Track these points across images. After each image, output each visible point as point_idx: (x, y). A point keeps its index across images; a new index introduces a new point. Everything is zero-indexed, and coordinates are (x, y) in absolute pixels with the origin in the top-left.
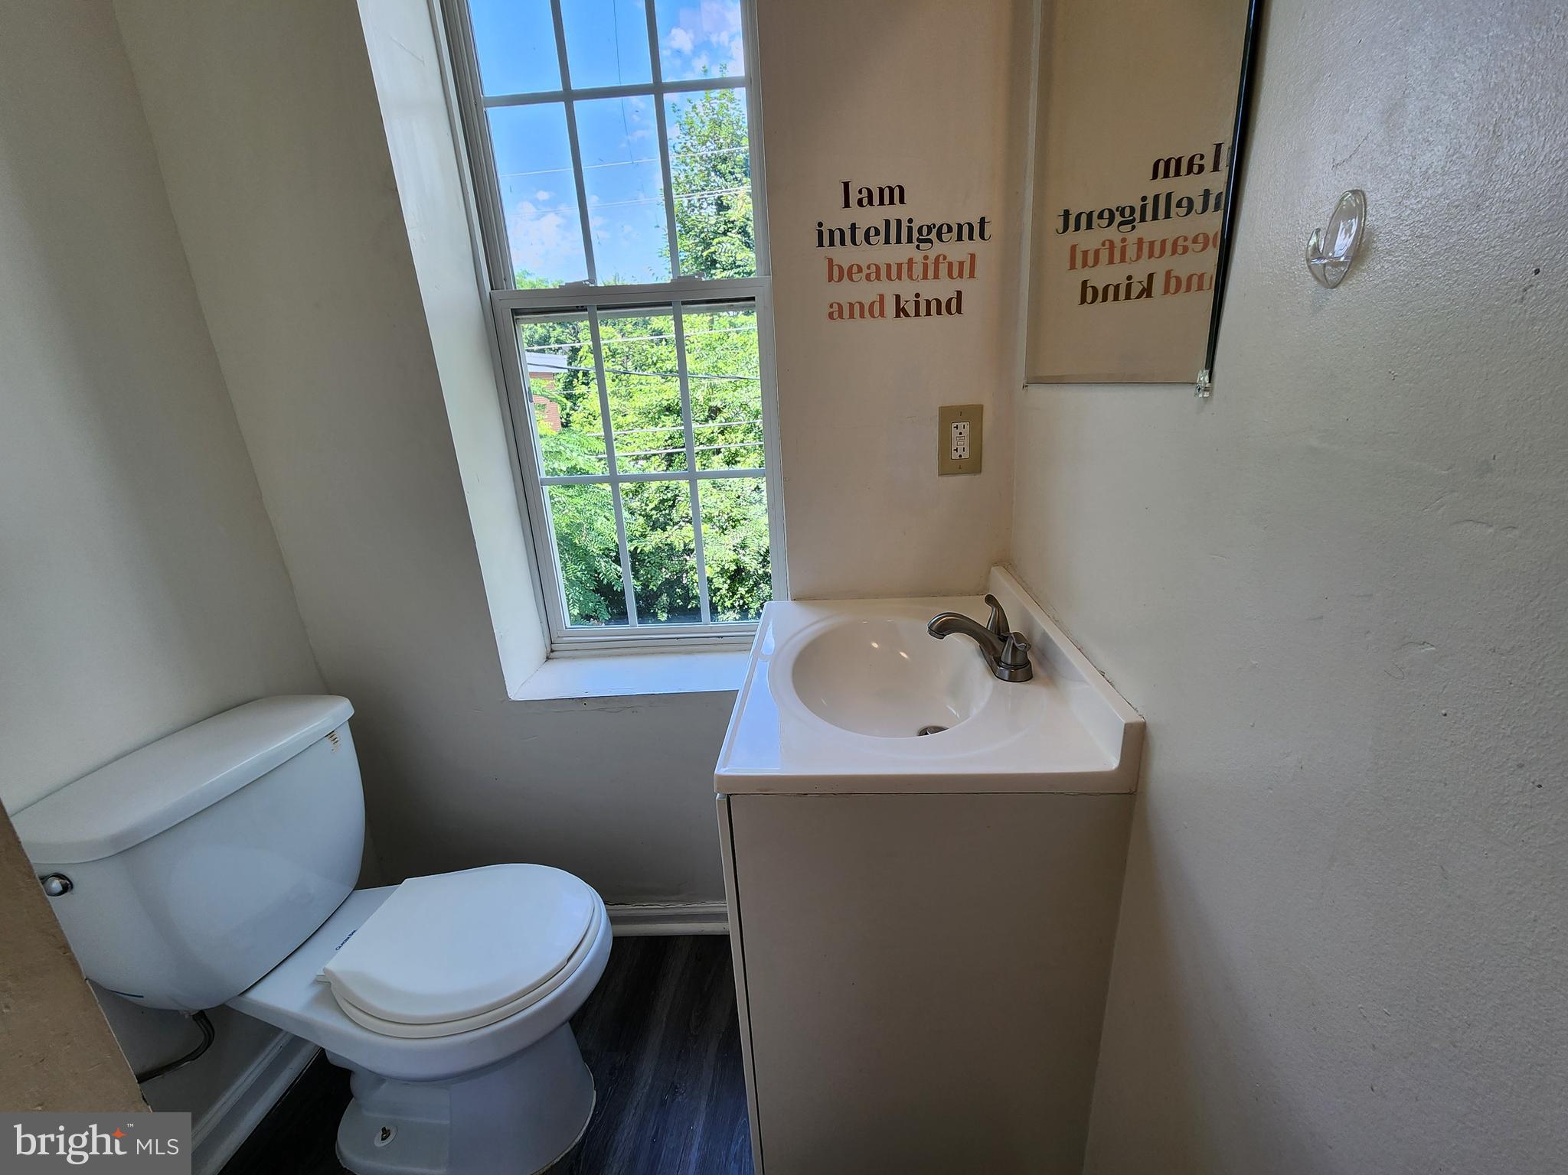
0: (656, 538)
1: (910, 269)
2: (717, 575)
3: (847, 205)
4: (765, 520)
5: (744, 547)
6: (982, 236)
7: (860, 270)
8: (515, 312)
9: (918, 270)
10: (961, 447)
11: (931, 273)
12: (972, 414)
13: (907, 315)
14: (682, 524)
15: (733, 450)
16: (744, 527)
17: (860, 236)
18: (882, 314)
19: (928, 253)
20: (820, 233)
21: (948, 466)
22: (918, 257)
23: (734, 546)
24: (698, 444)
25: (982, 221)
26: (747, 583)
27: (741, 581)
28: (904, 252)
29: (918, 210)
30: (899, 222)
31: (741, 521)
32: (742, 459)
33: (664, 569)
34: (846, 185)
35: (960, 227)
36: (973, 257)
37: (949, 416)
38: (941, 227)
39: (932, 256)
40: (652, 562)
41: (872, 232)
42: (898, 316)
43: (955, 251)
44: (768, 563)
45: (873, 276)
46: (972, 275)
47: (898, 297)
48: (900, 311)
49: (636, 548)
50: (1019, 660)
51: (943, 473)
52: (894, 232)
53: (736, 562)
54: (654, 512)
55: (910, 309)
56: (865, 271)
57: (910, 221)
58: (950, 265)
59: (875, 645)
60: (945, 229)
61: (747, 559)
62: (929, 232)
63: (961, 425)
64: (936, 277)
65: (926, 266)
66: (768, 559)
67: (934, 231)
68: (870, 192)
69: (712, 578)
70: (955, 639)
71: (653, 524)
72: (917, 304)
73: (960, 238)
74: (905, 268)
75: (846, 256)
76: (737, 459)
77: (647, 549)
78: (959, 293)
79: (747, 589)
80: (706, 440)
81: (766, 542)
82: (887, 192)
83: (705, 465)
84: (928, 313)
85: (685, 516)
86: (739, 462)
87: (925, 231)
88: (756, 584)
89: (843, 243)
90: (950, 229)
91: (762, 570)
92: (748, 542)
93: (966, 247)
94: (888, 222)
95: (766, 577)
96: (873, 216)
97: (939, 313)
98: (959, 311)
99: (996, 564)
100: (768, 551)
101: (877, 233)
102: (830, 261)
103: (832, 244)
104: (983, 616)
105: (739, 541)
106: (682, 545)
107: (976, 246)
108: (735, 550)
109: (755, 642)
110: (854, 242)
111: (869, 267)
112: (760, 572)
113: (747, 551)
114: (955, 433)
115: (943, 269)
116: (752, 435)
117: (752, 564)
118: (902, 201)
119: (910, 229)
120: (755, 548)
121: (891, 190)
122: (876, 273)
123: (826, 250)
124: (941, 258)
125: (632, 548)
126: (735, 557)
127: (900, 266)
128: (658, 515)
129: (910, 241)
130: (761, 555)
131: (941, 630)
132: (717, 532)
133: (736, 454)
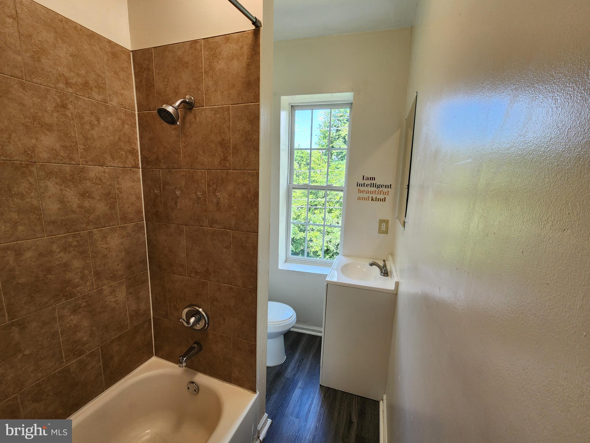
0: (301, 235)
1: (375, 192)
2: (319, 250)
3: (363, 179)
4: (339, 233)
5: (330, 242)
6: (390, 188)
7: (365, 191)
8: (293, 188)
9: (377, 193)
10: (384, 228)
11: (379, 193)
12: (387, 222)
13: (374, 201)
14: (310, 231)
15: (331, 208)
16: (331, 235)
17: (365, 185)
18: (369, 200)
19: (379, 190)
20: (357, 184)
21: (380, 232)
22: (377, 190)
23: (327, 241)
24: (319, 205)
25: (391, 185)
26: (329, 254)
27: (328, 254)
28: (374, 189)
29: (377, 182)
30: (373, 184)
31: (331, 233)
32: (334, 212)
33: (301, 246)
34: (363, 176)
35: (386, 186)
36: (388, 191)
37: (381, 222)
38: (382, 185)
39: (380, 190)
40: (298, 242)
41: (368, 185)
42: (372, 201)
43: (385, 190)
44: (338, 248)
45: (367, 193)
46: (388, 195)
47: (372, 197)
48: (372, 200)
49: (294, 237)
50: (386, 272)
51: (379, 233)
52: (373, 185)
53: (327, 246)
54: (301, 226)
55: (375, 200)
56: (366, 192)
57: (376, 184)
58: (383, 192)
59: (359, 267)
60: (383, 186)
61: (331, 246)
62: (380, 186)
63: (384, 224)
64: (380, 194)
65: (378, 192)
66: (338, 247)
67: (381, 186)
68: (368, 178)
69: (318, 251)
70: (374, 266)
71: (300, 230)
72: (376, 199)
73: (386, 188)
74: (374, 192)
75: (362, 189)
76: (332, 211)
77: (297, 238)
78: (385, 198)
79: (329, 257)
80: (322, 204)
81: (338, 241)
82: (371, 178)
83: (321, 212)
84: (378, 201)
85: (311, 228)
86: (333, 212)
87: (379, 186)
88: (333, 255)
89: (362, 186)
90: (384, 186)
91: (336, 251)
92: (332, 240)
93: (387, 190)
94: (371, 183)
95: (337, 254)
96: (369, 182)
97: (380, 201)
98: (385, 201)
99: (390, 254)
100: (338, 244)
101: (369, 185)
102: (359, 189)
103: (360, 186)
104: (381, 264)
105: (329, 239)
106: (309, 238)
107: (389, 189)
108: (327, 243)
109: (333, 266)
110: (364, 186)
111: (367, 191)
112: (335, 251)
113: (331, 243)
114: (382, 225)
115: (382, 193)
116: (338, 204)
117: (332, 248)
118: (374, 180)
119: (376, 185)
120: (334, 243)
121: (372, 178)
122: (368, 192)
123: (358, 187)
124: (382, 191)
125: (293, 237)
126: (327, 245)
127: (373, 191)
128: (302, 227)
129: (375, 187)
130: (336, 245)
131: (371, 265)
132: (322, 235)
133: (332, 210)
